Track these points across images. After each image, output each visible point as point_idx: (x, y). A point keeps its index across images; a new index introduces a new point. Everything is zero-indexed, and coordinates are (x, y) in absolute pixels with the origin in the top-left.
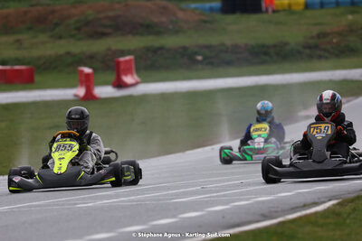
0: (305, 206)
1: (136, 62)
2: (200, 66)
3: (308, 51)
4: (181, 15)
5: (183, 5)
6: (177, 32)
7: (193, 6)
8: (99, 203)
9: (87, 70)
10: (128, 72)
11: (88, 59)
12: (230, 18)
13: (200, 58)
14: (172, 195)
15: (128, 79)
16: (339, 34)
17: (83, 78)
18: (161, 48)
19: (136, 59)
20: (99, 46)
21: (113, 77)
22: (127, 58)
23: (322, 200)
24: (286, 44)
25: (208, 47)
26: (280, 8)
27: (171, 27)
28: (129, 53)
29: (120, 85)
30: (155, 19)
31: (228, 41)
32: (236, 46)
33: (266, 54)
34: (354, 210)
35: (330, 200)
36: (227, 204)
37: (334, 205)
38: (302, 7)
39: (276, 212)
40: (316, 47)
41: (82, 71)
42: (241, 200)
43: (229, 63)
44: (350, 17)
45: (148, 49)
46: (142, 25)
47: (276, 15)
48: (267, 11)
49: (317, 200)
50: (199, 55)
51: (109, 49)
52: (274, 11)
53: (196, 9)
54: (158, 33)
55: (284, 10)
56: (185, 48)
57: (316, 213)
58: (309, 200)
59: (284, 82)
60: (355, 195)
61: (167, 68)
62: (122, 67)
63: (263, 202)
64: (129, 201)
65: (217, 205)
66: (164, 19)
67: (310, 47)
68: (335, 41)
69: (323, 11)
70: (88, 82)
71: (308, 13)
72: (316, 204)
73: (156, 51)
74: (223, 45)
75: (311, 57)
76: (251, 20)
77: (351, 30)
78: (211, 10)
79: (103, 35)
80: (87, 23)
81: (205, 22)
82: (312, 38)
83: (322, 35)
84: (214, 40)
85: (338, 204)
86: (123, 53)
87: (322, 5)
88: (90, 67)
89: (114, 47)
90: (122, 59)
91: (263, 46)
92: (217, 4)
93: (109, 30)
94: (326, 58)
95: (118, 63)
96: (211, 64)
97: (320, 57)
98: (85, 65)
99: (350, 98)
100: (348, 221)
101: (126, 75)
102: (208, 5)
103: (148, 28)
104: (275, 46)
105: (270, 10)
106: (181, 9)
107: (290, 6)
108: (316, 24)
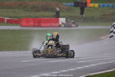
4: (62, 6)
7: (65, 4)
16: (110, 15)
24: (94, 17)
33: (88, 20)
40: (103, 19)
44: (112, 10)
55: (92, 7)
68: (109, 17)
74: (75, 16)
75: (101, 22)
77: (113, 14)
78: (71, 5)
79: (39, 11)
80: (34, 7)
81: (69, 9)
82: (101, 16)
83: (104, 15)
92: (73, 4)
93: (41, 10)
94: (106, 22)
105: (88, 7)
106: (62, 5)
107: (94, 6)
108: (102, 12)
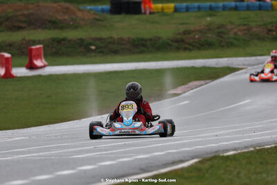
0: (174, 163)
1: (44, 50)
2: (93, 54)
3: (176, 44)
4: (79, 14)
5: (81, 7)
6: (76, 27)
7: (89, 7)
8: (16, 157)
9: (7, 55)
10: (38, 57)
11: (8, 47)
12: (117, 17)
13: (93, 48)
14: (72, 152)
15: (38, 63)
16: (200, 31)
17: (4, 61)
18: (64, 39)
19: (44, 47)
20: (16, 37)
21: (26, 61)
22: (38, 46)
23: (187, 158)
24: (159, 38)
25: (100, 39)
26: (155, 11)
27: (71, 23)
28: (39, 42)
29: (31, 67)
30: (59, 17)
31: (115, 35)
32: (121, 39)
33: (144, 46)
34: (212, 167)
35: (193, 159)
36: (114, 160)
37: (196, 163)
38: (172, 10)
39: (151, 167)
40: (183, 41)
41: (3, 56)
42: (124, 157)
43: (115, 52)
44: (209, 19)
45: (54, 40)
46: (50, 22)
47: (152, 16)
48: (145, 13)
49: (183, 159)
50: (93, 45)
51: (24, 39)
52: (151, 13)
53: (91, 10)
54: (62, 28)
55: (158, 12)
56: (82, 40)
57: (182, 169)
58: (177, 158)
59: (158, 68)
60: (212, 155)
61: (68, 55)
62: (34, 53)
63: (142, 159)
64: (39, 156)
65: (107, 160)
66: (66, 17)
67: (177, 41)
68: (197, 36)
69: (189, 14)
70: (7, 64)
71: (176, 15)
72: (182, 161)
73: (60, 41)
74: (111, 38)
75: (178, 49)
76: (133, 20)
77: (209, 29)
78: (103, 11)
79: (20, 28)
80: (7, 19)
81: (98, 20)
82: (179, 34)
83: (186, 32)
84: (104, 34)
85: (199, 162)
86: (35, 43)
87: (187, 9)
88: (9, 53)
89: (27, 38)
90: (33, 47)
91: (142, 39)
92: (107, 7)
93: (23, 25)
94: (190, 50)
95: (31, 50)
96: (102, 52)
97: (185, 49)
98: (6, 51)
99: (208, 81)
100: (207, 175)
101: (37, 59)
102: (100, 7)
103: (54, 24)
104: (151, 40)
105: (148, 12)
106: (80, 10)
107: (163, 9)
108: (183, 24)
